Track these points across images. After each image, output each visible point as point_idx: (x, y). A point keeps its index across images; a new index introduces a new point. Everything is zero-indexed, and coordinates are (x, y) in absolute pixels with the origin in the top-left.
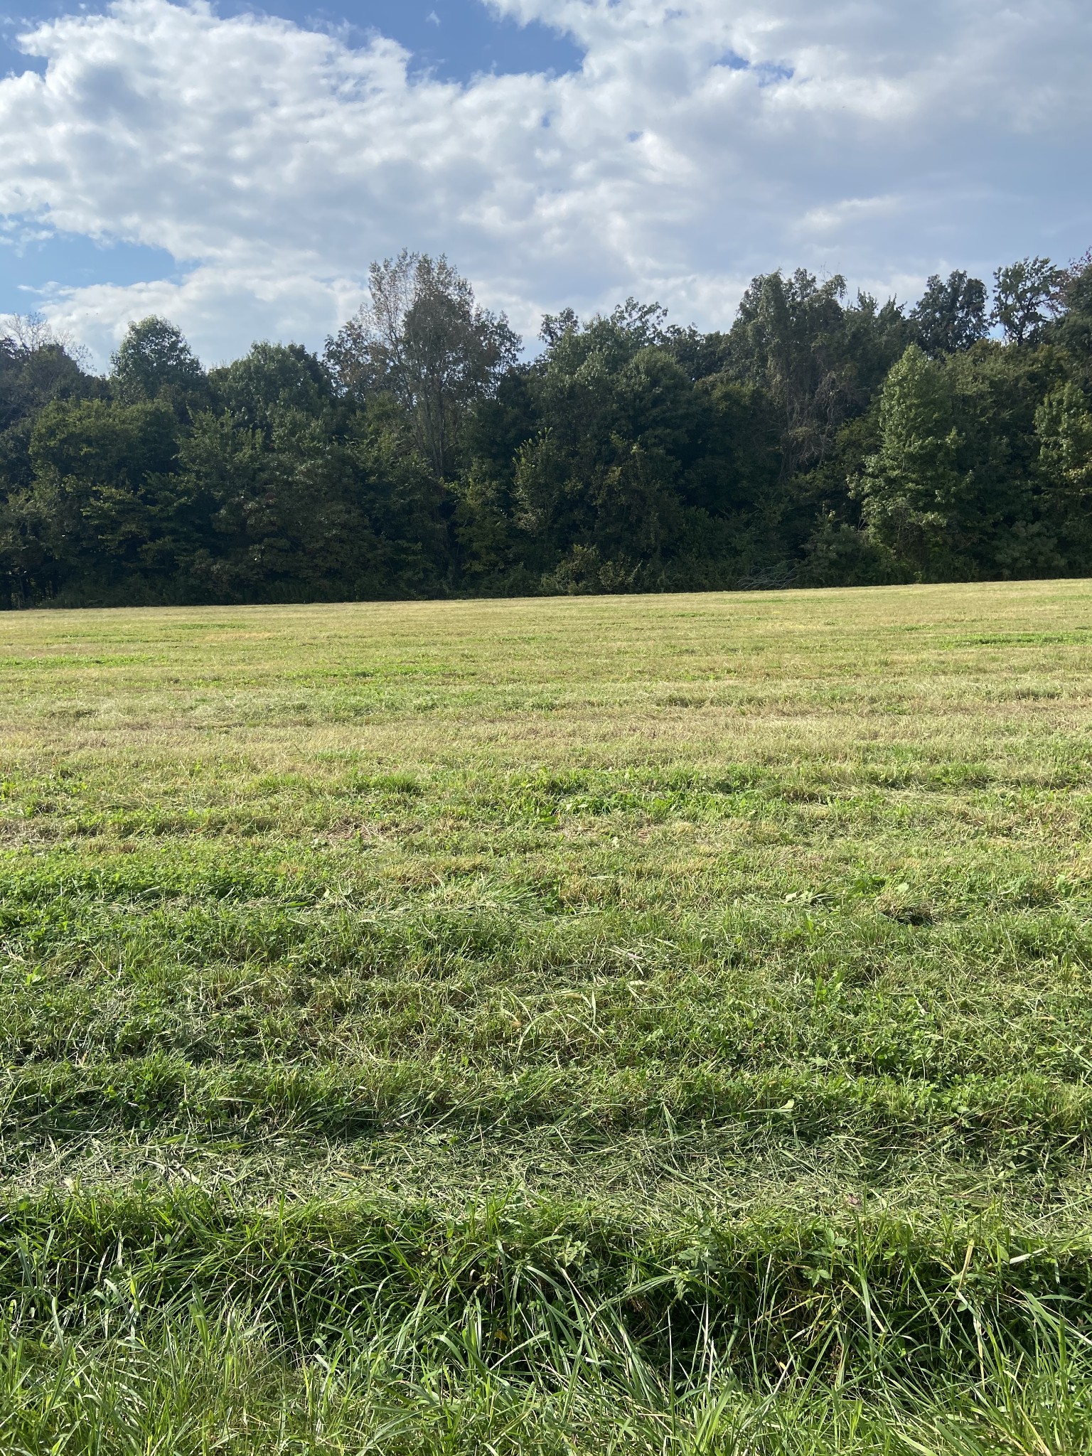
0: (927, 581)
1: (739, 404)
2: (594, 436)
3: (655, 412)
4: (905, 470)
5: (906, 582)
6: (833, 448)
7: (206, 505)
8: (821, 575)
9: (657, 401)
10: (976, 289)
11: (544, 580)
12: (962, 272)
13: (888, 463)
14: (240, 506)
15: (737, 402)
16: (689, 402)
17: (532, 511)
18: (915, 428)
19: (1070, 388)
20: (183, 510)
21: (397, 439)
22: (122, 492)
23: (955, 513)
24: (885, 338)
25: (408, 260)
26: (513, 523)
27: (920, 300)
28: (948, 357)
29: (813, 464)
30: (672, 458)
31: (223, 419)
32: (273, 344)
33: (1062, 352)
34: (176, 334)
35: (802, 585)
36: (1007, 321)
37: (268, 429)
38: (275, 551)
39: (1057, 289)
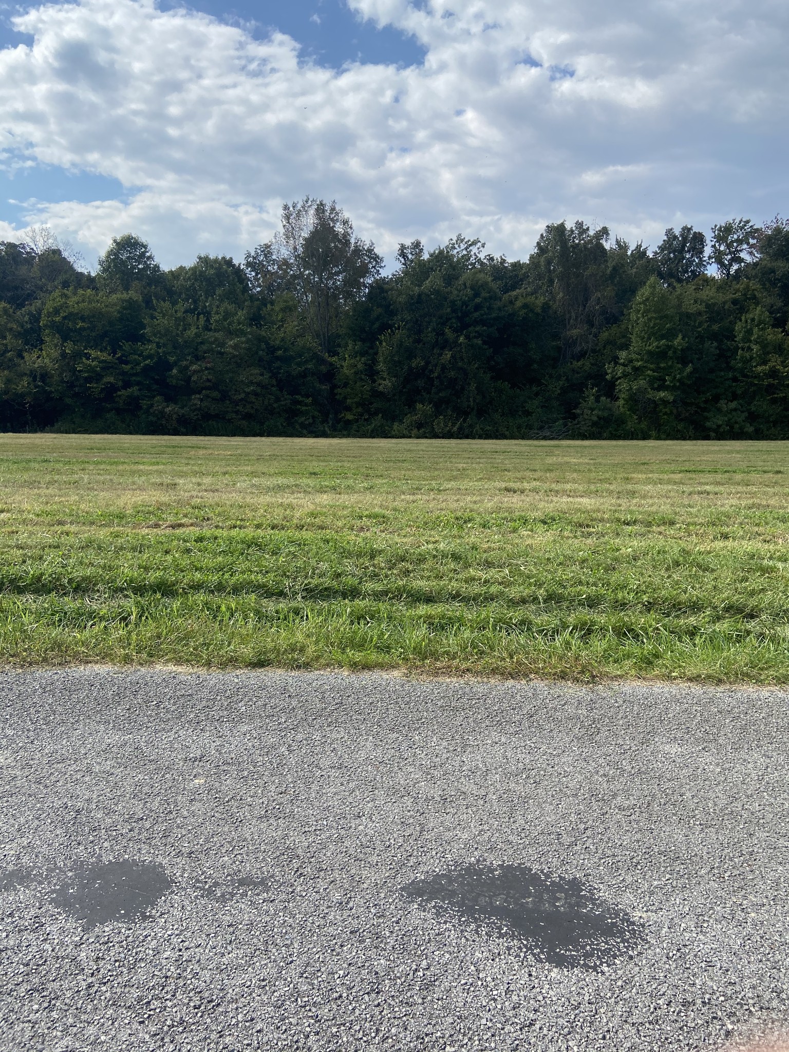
0: (658, 438)
1: (533, 312)
2: (434, 330)
3: (476, 315)
4: (646, 362)
5: (644, 438)
6: (597, 345)
7: (163, 366)
8: (586, 431)
9: (477, 307)
10: (699, 239)
11: (395, 427)
12: (689, 227)
13: (634, 356)
14: (186, 368)
15: (532, 311)
16: (499, 309)
17: (389, 379)
18: (654, 334)
19: (760, 311)
20: (147, 369)
21: (297, 326)
22: (105, 355)
23: (679, 393)
24: (635, 270)
25: (310, 203)
26: (375, 387)
27: (660, 245)
28: (678, 285)
29: (583, 355)
30: (486, 347)
31: (177, 307)
32: (212, 257)
33: (754, 285)
34: (145, 247)
35: (573, 438)
36: (719, 261)
37: (208, 315)
38: (209, 400)
39: (755, 241)
